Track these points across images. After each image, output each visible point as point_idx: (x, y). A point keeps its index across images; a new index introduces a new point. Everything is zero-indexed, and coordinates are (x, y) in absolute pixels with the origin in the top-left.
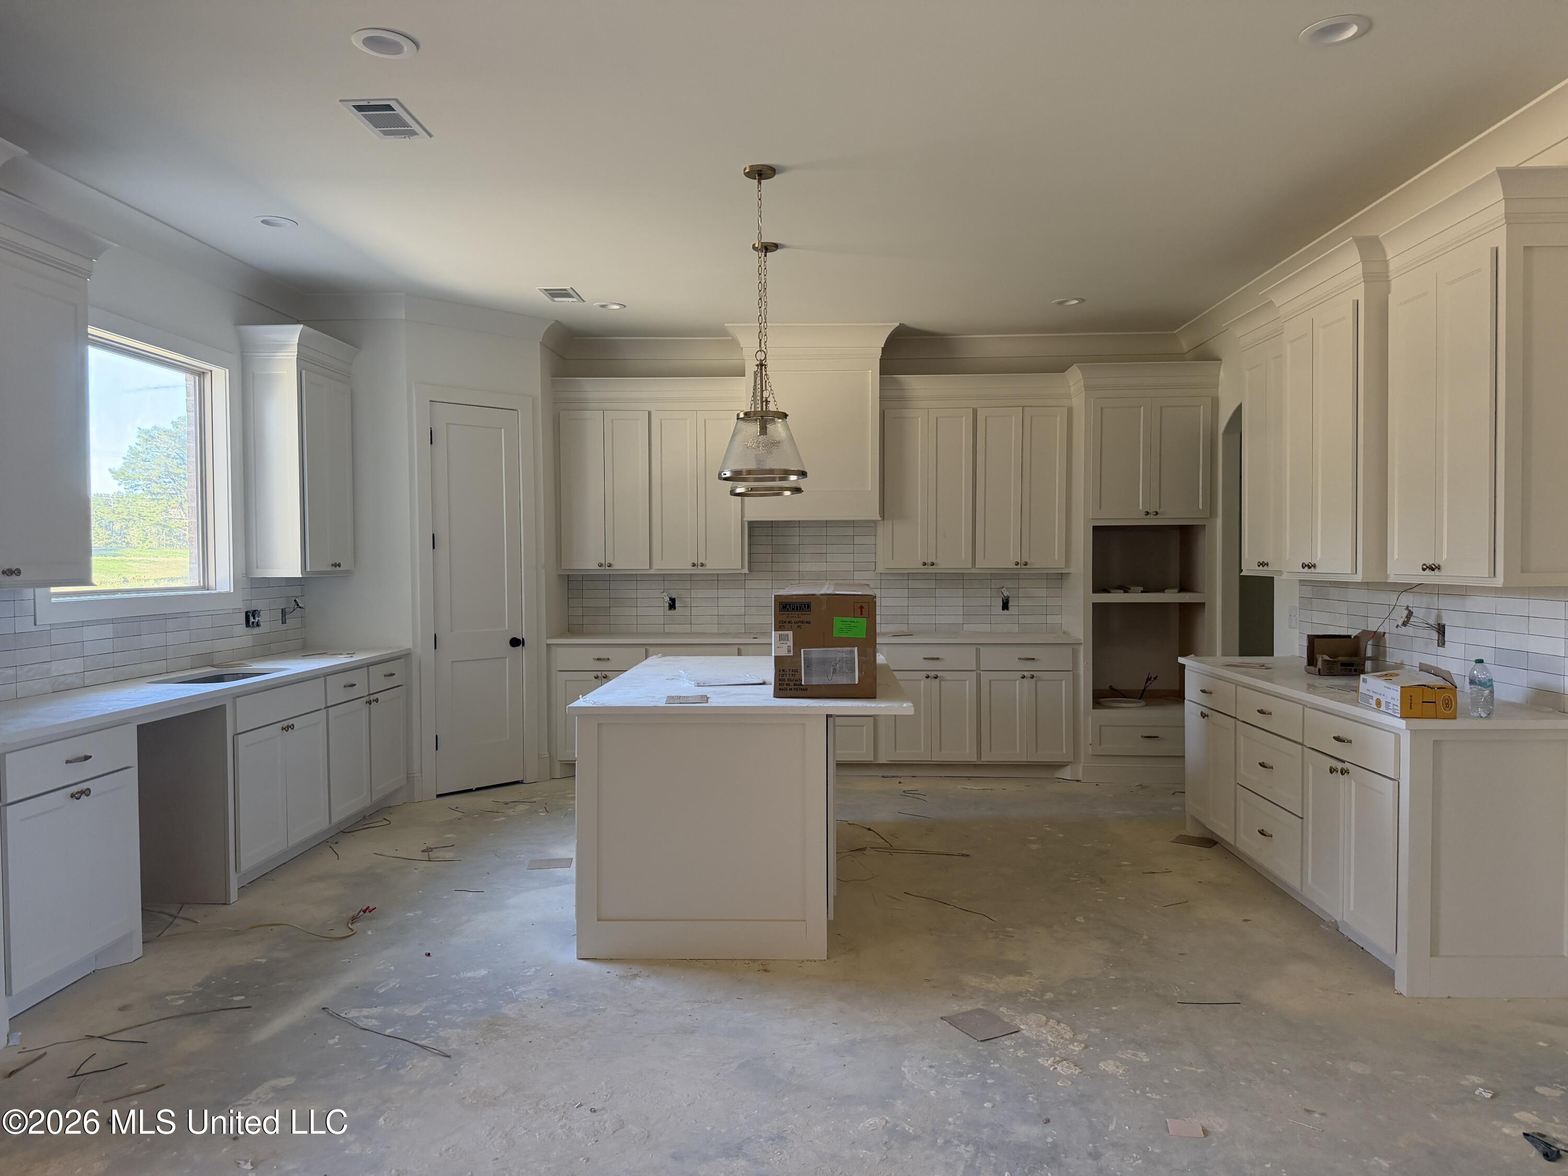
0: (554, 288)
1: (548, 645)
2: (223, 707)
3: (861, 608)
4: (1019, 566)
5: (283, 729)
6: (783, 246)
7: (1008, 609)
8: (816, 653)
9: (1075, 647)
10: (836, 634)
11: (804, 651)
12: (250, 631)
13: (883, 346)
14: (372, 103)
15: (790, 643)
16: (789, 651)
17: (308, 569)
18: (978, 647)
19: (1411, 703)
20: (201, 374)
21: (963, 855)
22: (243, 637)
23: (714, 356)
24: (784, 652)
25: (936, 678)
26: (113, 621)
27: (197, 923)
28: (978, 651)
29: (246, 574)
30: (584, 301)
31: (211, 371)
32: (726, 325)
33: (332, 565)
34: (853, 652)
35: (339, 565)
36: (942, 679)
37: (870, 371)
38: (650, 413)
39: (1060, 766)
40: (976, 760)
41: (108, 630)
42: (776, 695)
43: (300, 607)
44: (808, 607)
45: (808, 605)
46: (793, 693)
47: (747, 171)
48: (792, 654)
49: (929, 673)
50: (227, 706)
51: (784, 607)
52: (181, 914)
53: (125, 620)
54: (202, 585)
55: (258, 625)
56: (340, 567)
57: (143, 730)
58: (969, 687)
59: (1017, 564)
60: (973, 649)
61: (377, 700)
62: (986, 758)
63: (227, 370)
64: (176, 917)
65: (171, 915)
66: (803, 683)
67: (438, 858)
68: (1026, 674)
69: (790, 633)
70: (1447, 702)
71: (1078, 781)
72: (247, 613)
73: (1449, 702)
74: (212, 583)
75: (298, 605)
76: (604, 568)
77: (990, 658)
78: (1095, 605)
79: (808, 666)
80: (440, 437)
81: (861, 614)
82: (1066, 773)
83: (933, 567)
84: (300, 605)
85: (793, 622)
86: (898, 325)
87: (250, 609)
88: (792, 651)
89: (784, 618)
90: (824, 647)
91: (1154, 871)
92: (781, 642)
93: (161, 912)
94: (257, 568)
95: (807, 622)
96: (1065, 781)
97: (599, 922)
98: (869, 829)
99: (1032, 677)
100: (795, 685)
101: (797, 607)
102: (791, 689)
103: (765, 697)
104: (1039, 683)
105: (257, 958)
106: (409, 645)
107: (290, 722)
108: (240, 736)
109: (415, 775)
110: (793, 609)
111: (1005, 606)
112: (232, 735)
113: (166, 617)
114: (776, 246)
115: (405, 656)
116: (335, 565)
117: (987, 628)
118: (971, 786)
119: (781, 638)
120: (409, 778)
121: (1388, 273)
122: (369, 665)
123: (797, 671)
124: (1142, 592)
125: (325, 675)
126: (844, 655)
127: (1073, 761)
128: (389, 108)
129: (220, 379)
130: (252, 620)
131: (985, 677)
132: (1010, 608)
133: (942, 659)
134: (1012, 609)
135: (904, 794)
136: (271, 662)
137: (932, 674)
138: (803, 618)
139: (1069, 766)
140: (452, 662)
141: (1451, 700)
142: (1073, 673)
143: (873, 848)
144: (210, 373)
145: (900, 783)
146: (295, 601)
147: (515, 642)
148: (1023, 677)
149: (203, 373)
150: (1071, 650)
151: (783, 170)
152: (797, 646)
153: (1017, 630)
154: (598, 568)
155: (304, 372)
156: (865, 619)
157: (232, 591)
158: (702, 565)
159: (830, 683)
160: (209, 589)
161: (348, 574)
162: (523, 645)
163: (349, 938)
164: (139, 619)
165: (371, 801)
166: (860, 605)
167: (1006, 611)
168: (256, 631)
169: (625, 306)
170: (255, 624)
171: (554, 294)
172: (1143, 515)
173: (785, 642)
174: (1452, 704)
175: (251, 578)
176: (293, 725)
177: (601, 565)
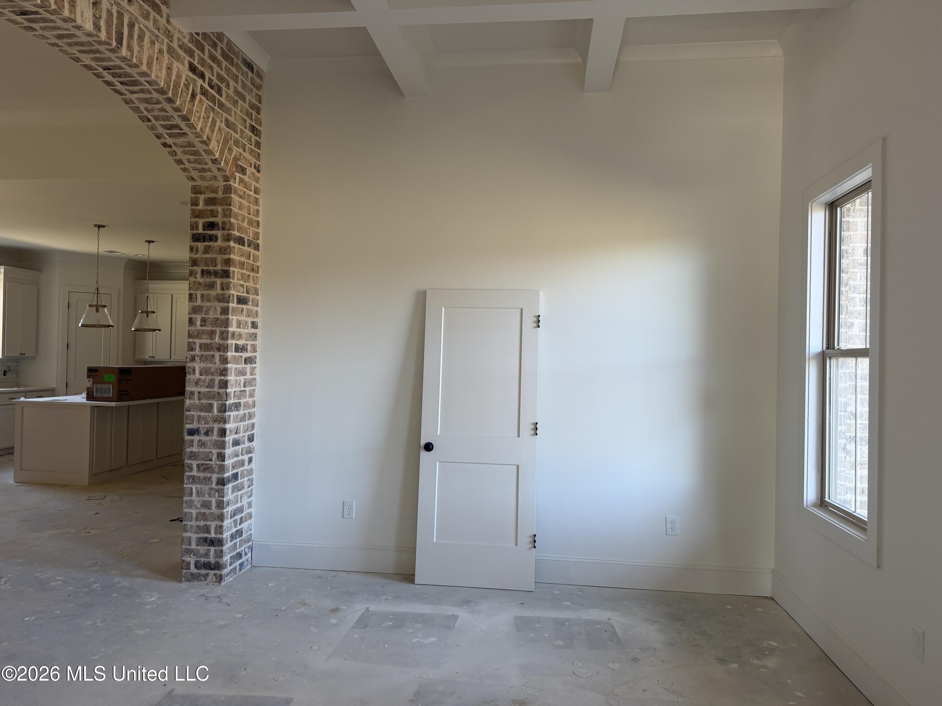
3: (114, 371)
8: (99, 386)
10: (106, 380)
11: (95, 385)
15: (91, 383)
16: (91, 385)
17: (5, 355)
24: (89, 386)
33: (20, 354)
34: (110, 386)
35: (24, 354)
42: (87, 400)
44: (97, 371)
46: (92, 400)
47: (90, 226)
48: (92, 387)
51: (90, 371)
66: (95, 396)
69: (91, 379)
79: (96, 390)
81: (113, 373)
85: (92, 375)
89: (90, 374)
90: (101, 384)
95: (97, 376)
100: (92, 396)
102: (90, 398)
103: (84, 400)
110: (93, 371)
126: (107, 387)
138: (96, 374)
152: (93, 383)
156: (115, 375)
159: (102, 396)
161: (33, 358)
166: (112, 370)
169: (144, 255)
171: (111, 252)
177: (150, 357)
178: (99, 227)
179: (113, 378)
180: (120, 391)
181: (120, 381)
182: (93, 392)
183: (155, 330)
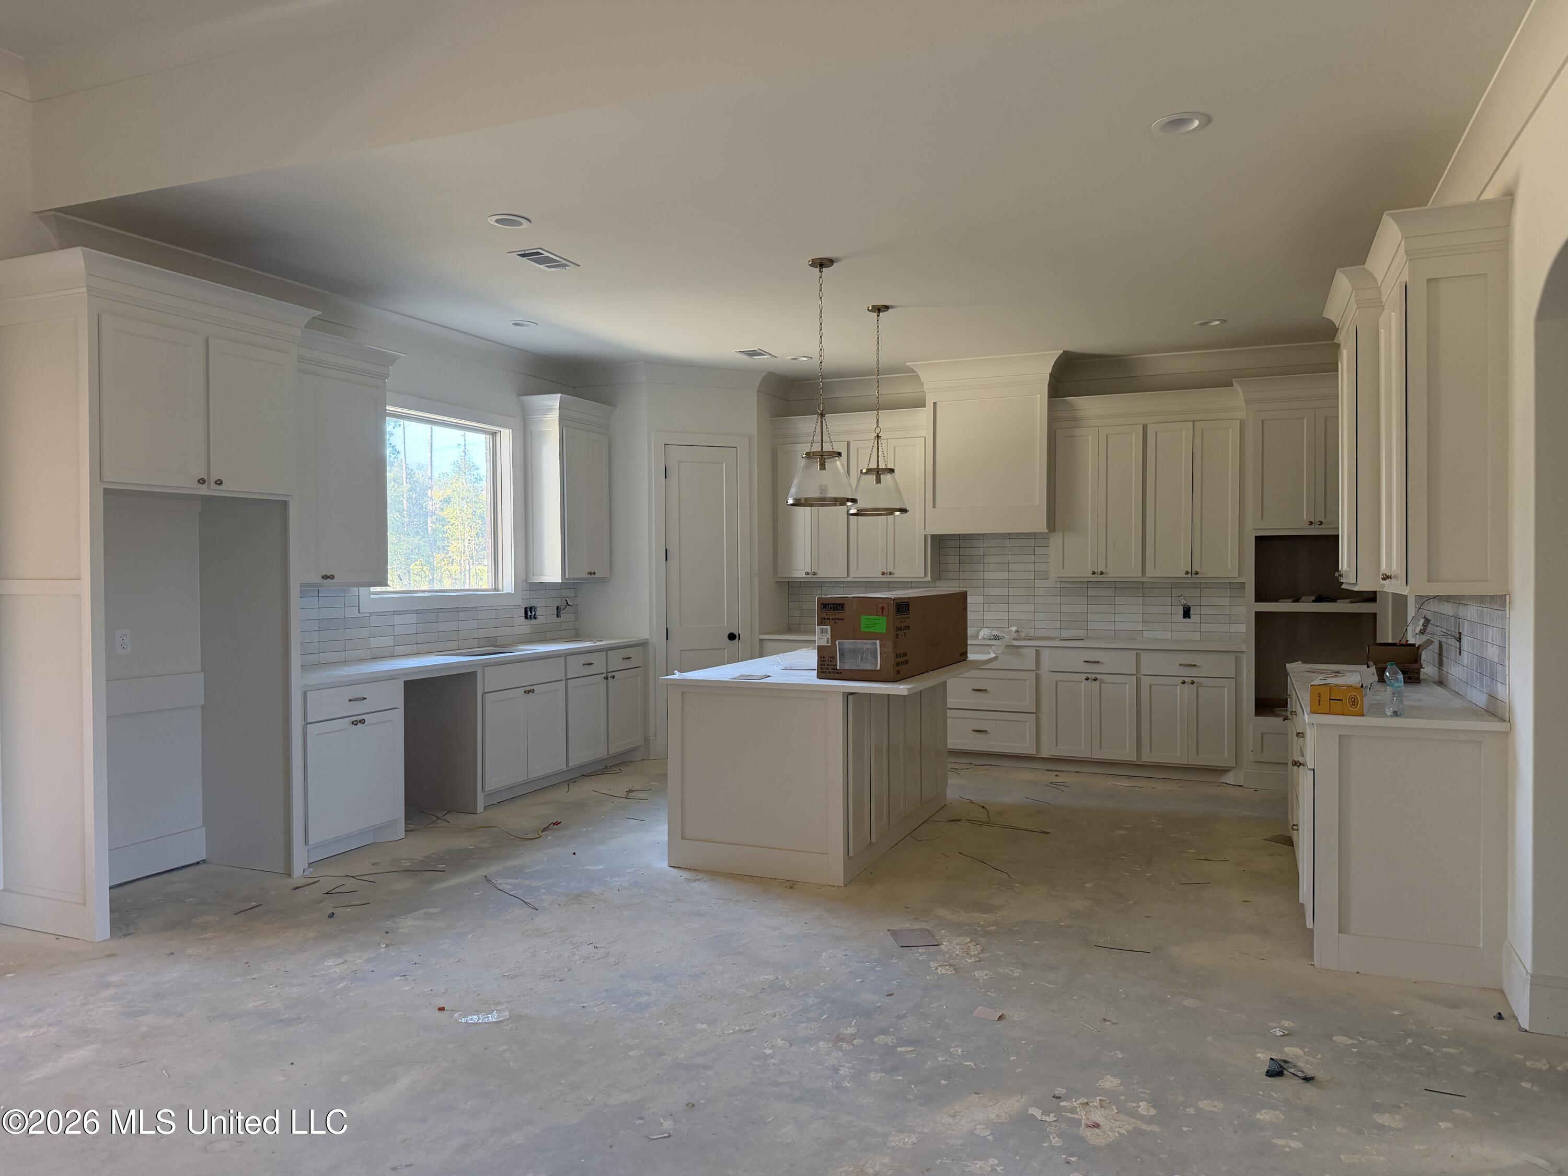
0: (745, 350)
1: (761, 640)
2: (475, 673)
3: (883, 608)
4: (1189, 575)
5: (525, 692)
6: (893, 307)
7: (1189, 617)
8: (848, 644)
9: (1238, 655)
10: (863, 629)
11: (839, 642)
12: (528, 621)
13: (1050, 372)
14: (527, 252)
15: (829, 636)
16: (828, 642)
17: (567, 577)
18: (1138, 652)
19: (1319, 700)
20: (494, 434)
21: (1044, 832)
22: (523, 626)
23: (906, 391)
24: (824, 643)
25: (1096, 680)
26: (417, 612)
27: (449, 822)
28: (1138, 656)
29: (526, 580)
30: (776, 357)
31: (500, 431)
32: (907, 364)
33: (588, 573)
34: (876, 643)
35: (594, 573)
36: (1102, 682)
37: (1039, 396)
38: (848, 443)
39: (1224, 771)
40: (1135, 760)
41: (413, 618)
42: (819, 677)
43: (569, 605)
44: (842, 607)
45: (842, 605)
46: (831, 675)
47: (810, 263)
48: (830, 645)
49: (1089, 676)
50: (478, 673)
51: (824, 607)
52: (444, 818)
53: (426, 611)
54: (493, 587)
55: (535, 617)
56: (595, 575)
57: (407, 684)
58: (1129, 690)
59: (1187, 573)
60: (1134, 654)
61: (613, 677)
62: (1146, 758)
63: (511, 430)
64: (439, 819)
65: (437, 817)
66: (838, 668)
67: (635, 797)
68: (1186, 679)
69: (829, 628)
70: (1353, 700)
71: (1240, 786)
72: (525, 608)
73: (1356, 700)
74: (500, 587)
75: (567, 603)
76: (810, 576)
77: (1150, 664)
78: (1258, 614)
79: (842, 654)
80: (673, 474)
81: (883, 613)
82: (1229, 778)
83: (1102, 576)
84: (569, 604)
85: (831, 619)
86: (1062, 352)
87: (529, 606)
88: (830, 642)
89: (824, 616)
90: (854, 639)
91: (1208, 859)
92: (822, 634)
93: (433, 815)
94: (533, 575)
95: (842, 619)
96: (1228, 785)
97: (683, 840)
98: (983, 807)
99: (1193, 683)
100: (832, 669)
101: (834, 607)
102: (830, 672)
103: (811, 678)
104: (1200, 689)
105: (469, 846)
106: (646, 636)
107: (532, 688)
108: (486, 694)
109: (651, 738)
110: (831, 608)
111: (1187, 614)
112: (482, 693)
113: (458, 610)
114: (887, 308)
115: (644, 644)
116: (590, 573)
117: (1168, 635)
118: (1125, 783)
119: (822, 631)
120: (646, 740)
121: (1381, 299)
122: (608, 649)
123: (833, 658)
124: (1313, 601)
125: (566, 655)
126: (869, 646)
127: (1235, 766)
128: (538, 253)
129: (506, 435)
130: (529, 614)
131: (1146, 682)
132: (1192, 616)
133: (1102, 663)
134: (1194, 617)
135: (1051, 785)
136: (539, 645)
137: (1093, 676)
138: (839, 616)
139: (1232, 771)
140: (681, 651)
141: (1357, 698)
142: (1236, 680)
143: (968, 820)
144: (499, 433)
145: (1056, 776)
146: (566, 600)
147: (732, 637)
148: (1184, 683)
149: (495, 433)
150: (1234, 658)
151: (838, 260)
152: (834, 637)
153: (1198, 638)
154: (806, 576)
155: (564, 428)
156: (886, 617)
157: (513, 592)
158: (891, 573)
159: (858, 668)
160: (499, 590)
161: (604, 581)
162: (739, 639)
163: (534, 840)
164: (438, 611)
165: (608, 755)
166: (881, 606)
167: (1187, 620)
168: (533, 622)
169: (812, 358)
170: (532, 617)
171: (751, 354)
172: (1306, 525)
173: (825, 635)
174: (1358, 702)
175: (530, 583)
176: (533, 690)
177: (807, 574)
178: (822, 264)
179: (880, 624)
180: (897, 656)
181: (899, 630)
182: (834, 658)
183: (890, 511)
